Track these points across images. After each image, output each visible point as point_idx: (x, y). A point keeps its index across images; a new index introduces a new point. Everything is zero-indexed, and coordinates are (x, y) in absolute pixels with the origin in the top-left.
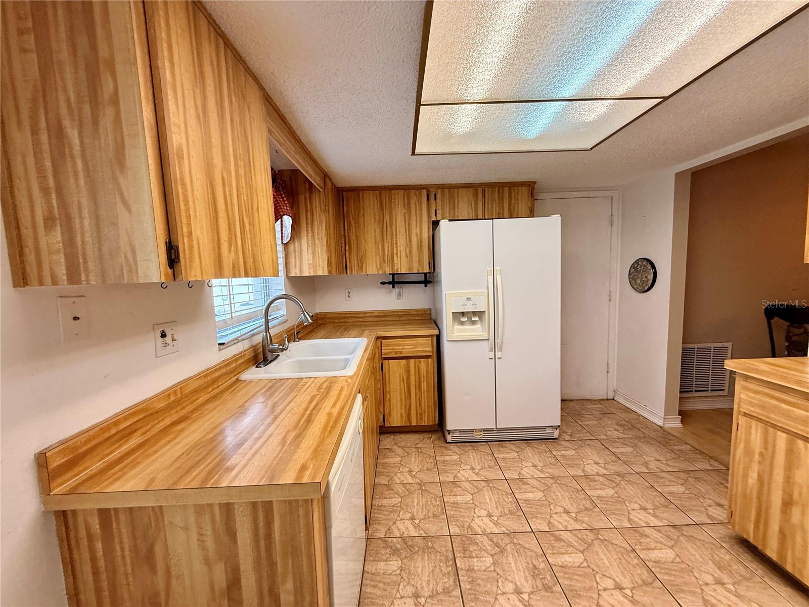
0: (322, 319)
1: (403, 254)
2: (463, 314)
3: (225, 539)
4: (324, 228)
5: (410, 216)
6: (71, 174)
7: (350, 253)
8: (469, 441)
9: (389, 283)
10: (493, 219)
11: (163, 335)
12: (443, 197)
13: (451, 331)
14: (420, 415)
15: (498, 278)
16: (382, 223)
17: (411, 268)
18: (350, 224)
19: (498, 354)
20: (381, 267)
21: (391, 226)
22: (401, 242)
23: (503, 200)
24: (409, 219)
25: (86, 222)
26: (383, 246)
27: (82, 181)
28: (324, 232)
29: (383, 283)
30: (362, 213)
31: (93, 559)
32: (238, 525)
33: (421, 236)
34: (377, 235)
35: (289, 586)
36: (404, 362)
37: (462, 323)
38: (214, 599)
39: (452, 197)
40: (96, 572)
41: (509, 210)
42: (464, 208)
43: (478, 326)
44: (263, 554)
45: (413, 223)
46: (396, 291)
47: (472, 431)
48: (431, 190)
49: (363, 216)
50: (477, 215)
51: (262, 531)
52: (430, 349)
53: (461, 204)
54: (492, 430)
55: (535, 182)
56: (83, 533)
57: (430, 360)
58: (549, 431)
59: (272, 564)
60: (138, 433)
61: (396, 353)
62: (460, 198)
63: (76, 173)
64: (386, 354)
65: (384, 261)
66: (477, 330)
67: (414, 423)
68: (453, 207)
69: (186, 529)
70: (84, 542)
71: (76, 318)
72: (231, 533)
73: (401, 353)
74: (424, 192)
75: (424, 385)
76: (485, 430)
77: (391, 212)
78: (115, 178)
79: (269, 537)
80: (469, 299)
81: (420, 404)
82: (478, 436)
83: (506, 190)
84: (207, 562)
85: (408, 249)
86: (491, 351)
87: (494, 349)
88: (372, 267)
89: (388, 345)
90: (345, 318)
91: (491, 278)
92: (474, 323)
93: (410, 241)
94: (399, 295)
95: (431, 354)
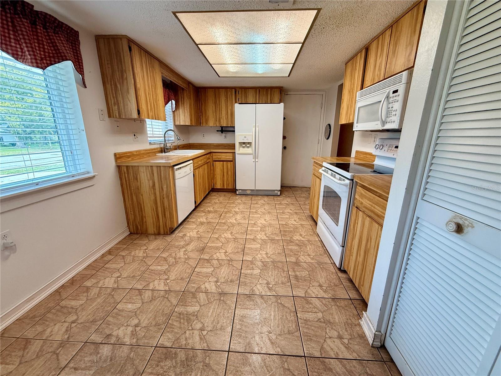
0: (192, 146)
1: (225, 118)
2: (244, 143)
3: (152, 175)
4: (188, 105)
5: (227, 101)
6: (118, 94)
7: (202, 118)
8: (244, 194)
9: (220, 131)
10: (256, 104)
11: (135, 135)
12: (241, 93)
13: (239, 150)
14: (228, 185)
15: (257, 129)
16: (216, 103)
17: (228, 124)
18: (202, 104)
19: (257, 160)
20: (215, 123)
21: (219, 105)
22: (224, 112)
23: (268, 95)
24: (227, 103)
25: (122, 105)
26: (216, 114)
27: (121, 96)
28: (188, 107)
29: (218, 131)
30: (207, 99)
31: (125, 178)
32: (154, 172)
33: (232, 110)
34: (214, 109)
35: (165, 186)
36: (222, 163)
37: (244, 147)
38: (150, 188)
39: (245, 93)
40: (126, 181)
41: (270, 99)
42: (251, 98)
43: (250, 149)
44: (159, 179)
45: (229, 104)
46: (223, 135)
47: (246, 190)
48: (237, 89)
49: (208, 100)
50: (256, 101)
51: (159, 174)
52: (232, 158)
53: (249, 96)
54: (253, 190)
55: (282, 87)
56: (123, 172)
57: (232, 162)
58: (276, 192)
59: (161, 181)
60: (131, 158)
61: (218, 159)
62: (249, 93)
63: (119, 94)
64: (214, 159)
65: (216, 121)
66: (249, 150)
67: (225, 188)
68: (246, 97)
69: (144, 172)
70: (123, 174)
71: (118, 126)
72: (153, 174)
73: (220, 159)
74: (234, 90)
75: (230, 173)
76: (251, 190)
77: (219, 98)
78: (127, 95)
79: (161, 175)
80: (245, 137)
81: (228, 180)
82: (249, 192)
83: (269, 90)
84: (148, 180)
85: (226, 116)
86: (254, 158)
87: (255, 157)
88: (211, 123)
89: (215, 156)
90: (202, 146)
91: (254, 129)
92: (248, 147)
93: (227, 112)
94: (225, 137)
95: (232, 160)
